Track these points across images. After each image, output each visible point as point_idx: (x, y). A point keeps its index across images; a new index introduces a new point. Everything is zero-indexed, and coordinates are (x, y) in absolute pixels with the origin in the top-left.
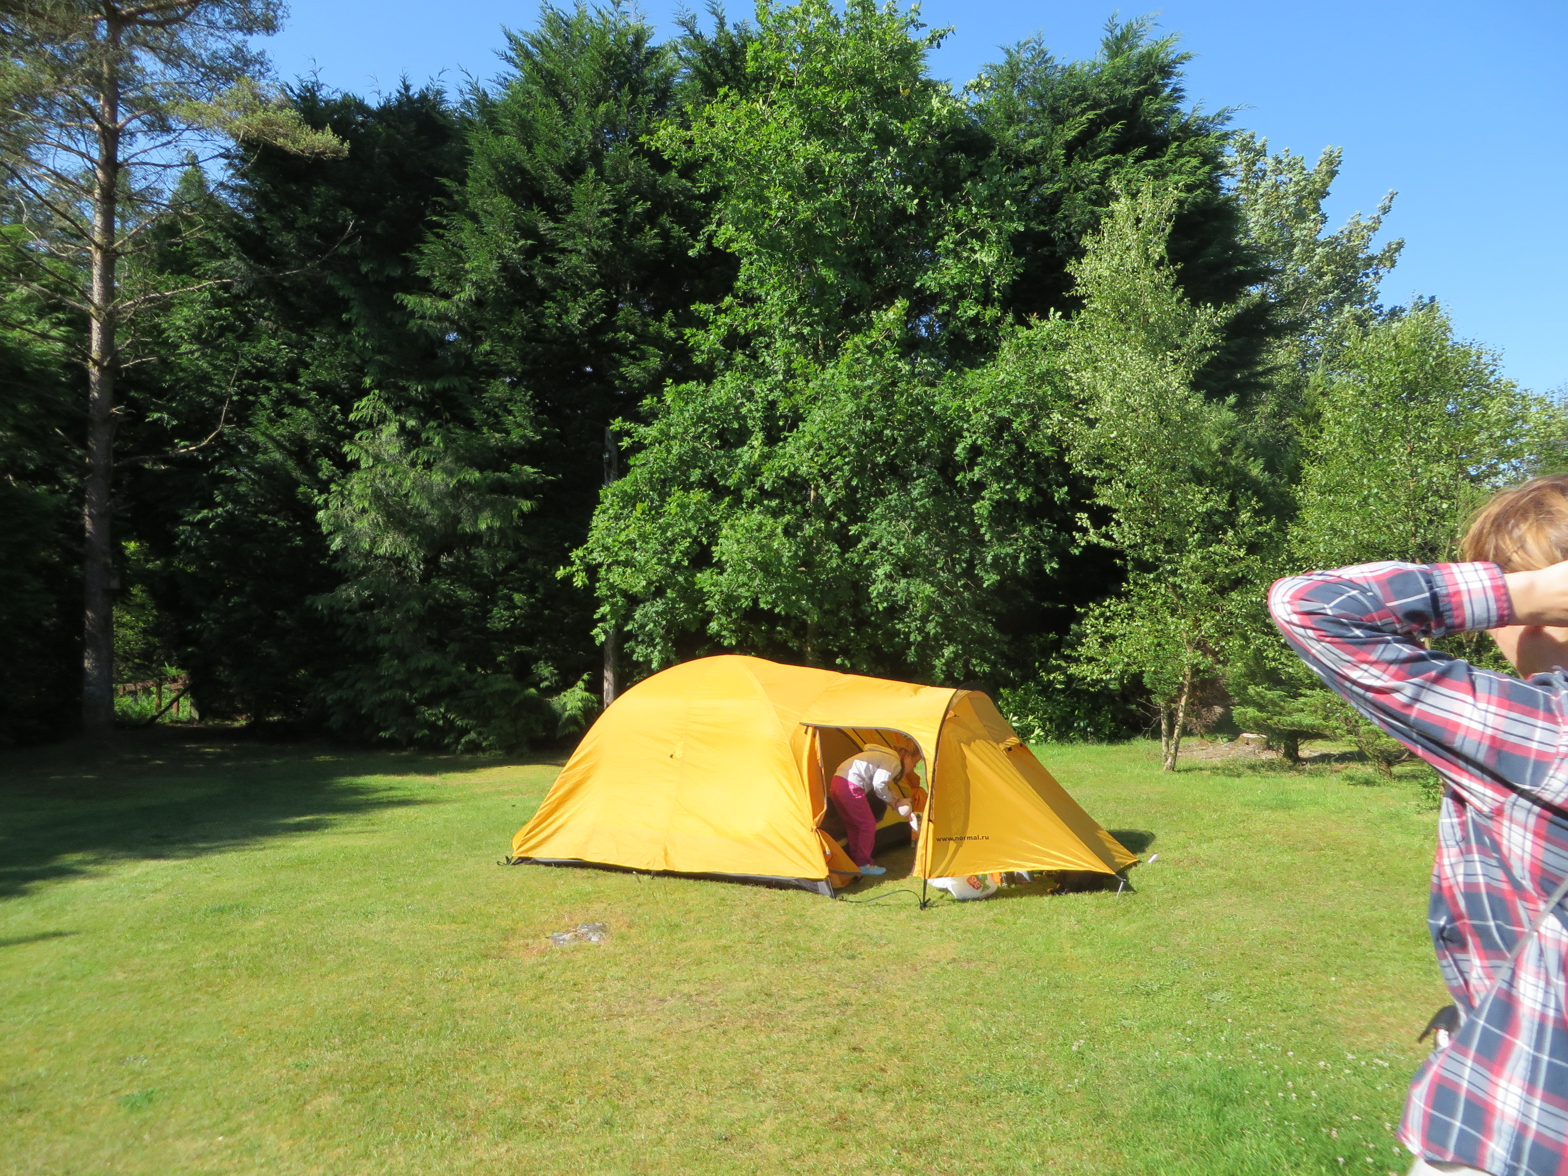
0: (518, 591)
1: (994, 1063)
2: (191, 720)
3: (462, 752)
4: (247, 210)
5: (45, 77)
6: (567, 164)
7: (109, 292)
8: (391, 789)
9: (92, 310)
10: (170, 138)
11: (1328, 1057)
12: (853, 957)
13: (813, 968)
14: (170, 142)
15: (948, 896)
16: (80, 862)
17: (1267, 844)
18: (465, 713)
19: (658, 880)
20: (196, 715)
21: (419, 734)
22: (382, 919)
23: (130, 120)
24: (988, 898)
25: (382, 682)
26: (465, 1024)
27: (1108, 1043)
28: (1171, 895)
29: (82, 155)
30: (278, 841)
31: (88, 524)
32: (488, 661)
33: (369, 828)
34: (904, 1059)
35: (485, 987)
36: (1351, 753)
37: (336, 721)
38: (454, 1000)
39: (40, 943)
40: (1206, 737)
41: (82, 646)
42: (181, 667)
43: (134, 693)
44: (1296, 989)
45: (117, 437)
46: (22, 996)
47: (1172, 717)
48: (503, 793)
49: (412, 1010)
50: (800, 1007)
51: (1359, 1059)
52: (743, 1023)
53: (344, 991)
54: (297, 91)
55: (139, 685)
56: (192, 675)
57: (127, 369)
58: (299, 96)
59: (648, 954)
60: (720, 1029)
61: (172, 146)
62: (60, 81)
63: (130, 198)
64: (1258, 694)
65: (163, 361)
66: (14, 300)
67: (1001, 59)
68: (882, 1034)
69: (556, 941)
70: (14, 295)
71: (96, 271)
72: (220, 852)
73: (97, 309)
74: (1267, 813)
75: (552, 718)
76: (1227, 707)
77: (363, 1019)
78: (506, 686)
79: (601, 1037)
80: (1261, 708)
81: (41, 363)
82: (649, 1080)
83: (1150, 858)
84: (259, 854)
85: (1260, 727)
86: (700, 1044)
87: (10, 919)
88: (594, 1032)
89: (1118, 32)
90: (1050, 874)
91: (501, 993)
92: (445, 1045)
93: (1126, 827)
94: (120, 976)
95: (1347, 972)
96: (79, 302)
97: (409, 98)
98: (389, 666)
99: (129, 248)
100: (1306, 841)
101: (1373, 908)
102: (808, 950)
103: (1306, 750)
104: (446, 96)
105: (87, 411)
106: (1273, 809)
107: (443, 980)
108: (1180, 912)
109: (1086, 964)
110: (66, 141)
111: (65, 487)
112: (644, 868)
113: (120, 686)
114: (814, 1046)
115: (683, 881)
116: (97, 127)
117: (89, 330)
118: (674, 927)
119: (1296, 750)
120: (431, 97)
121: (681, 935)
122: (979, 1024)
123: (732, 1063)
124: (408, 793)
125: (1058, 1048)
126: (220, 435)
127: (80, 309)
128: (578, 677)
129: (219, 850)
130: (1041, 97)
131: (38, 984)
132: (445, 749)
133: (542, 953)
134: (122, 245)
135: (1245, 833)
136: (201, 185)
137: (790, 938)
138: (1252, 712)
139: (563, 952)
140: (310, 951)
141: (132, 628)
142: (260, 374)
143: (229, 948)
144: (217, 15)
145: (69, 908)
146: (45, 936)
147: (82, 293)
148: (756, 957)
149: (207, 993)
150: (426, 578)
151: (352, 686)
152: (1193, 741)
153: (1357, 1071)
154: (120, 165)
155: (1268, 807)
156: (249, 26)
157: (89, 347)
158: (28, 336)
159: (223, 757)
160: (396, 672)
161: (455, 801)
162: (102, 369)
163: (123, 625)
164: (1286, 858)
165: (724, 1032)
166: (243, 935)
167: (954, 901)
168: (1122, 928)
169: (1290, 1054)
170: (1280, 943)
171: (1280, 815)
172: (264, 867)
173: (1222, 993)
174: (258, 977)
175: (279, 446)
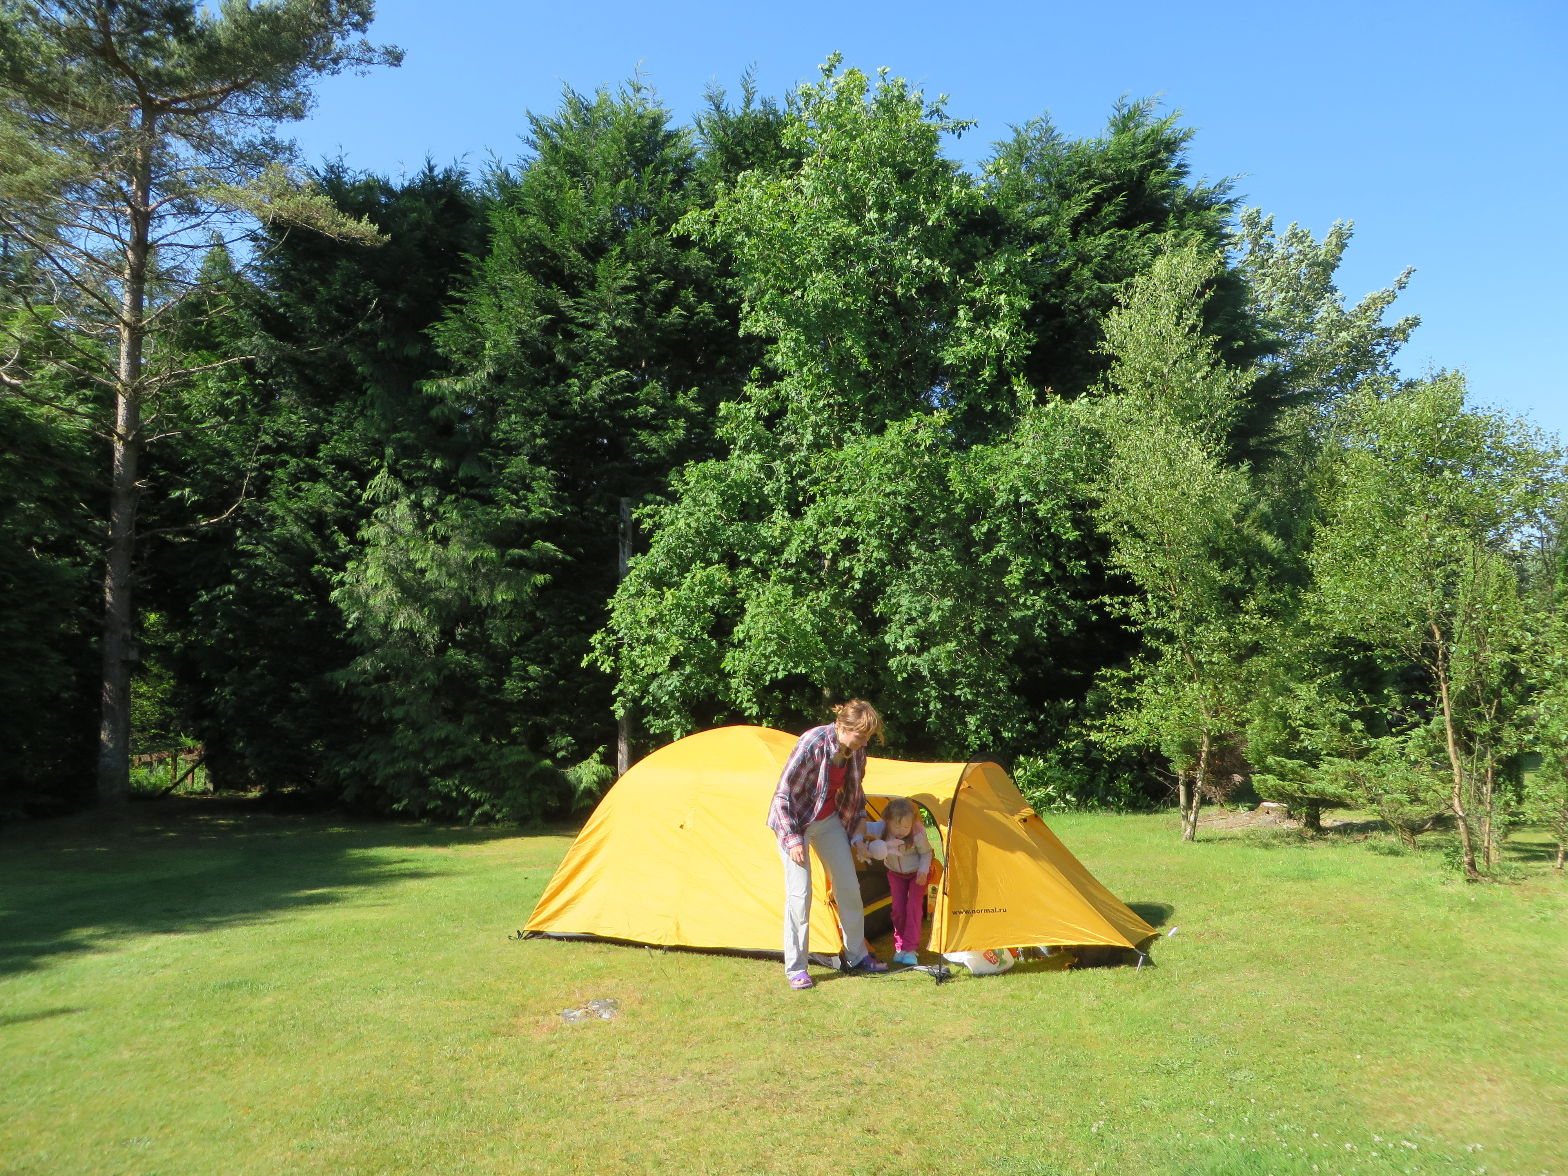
0: (533, 661)
1: (1011, 1146)
2: (205, 792)
3: (475, 824)
4: (273, 288)
5: (83, 165)
6: (588, 243)
7: (135, 369)
8: (403, 861)
9: (119, 386)
10: (199, 220)
11: (1355, 1139)
12: (867, 1035)
13: (827, 1046)
14: (199, 225)
15: (965, 971)
16: (91, 937)
17: (1289, 917)
18: (479, 785)
19: (670, 955)
20: (211, 787)
21: (431, 806)
22: (392, 996)
23: (161, 204)
24: (1004, 973)
25: (396, 754)
26: (473, 1104)
27: (1128, 1124)
28: (1191, 970)
29: (114, 237)
30: (289, 915)
31: (109, 597)
32: (503, 730)
33: (380, 902)
34: (919, 1141)
35: (495, 1066)
36: (1375, 822)
37: (348, 795)
38: (462, 1080)
39: (48, 1020)
40: (1228, 807)
41: (100, 717)
42: (197, 738)
43: (149, 764)
44: (1320, 1068)
45: (139, 510)
46: (26, 1076)
47: (1190, 784)
48: (516, 865)
49: (419, 1089)
50: (813, 1087)
51: (1386, 1141)
52: (756, 1103)
53: (351, 1071)
54: (323, 173)
55: (155, 756)
56: (207, 746)
57: (151, 444)
58: (325, 179)
59: (660, 1031)
60: (733, 1109)
61: (200, 228)
62: (97, 168)
63: (158, 278)
64: (1278, 763)
65: (187, 435)
66: (43, 377)
67: (1009, 138)
68: (897, 1115)
69: (566, 1018)
70: (43, 372)
71: (124, 349)
72: (231, 926)
73: (124, 385)
74: (1288, 884)
75: (567, 790)
76: (1246, 776)
77: (370, 1099)
78: (522, 757)
79: (611, 1118)
80: (1282, 777)
81: (68, 439)
82: (659, 1163)
83: (1169, 931)
84: (269, 929)
85: (1280, 796)
86: (711, 1125)
87: (18, 996)
88: (603, 1113)
89: (1125, 111)
90: (1068, 949)
91: (510, 1072)
92: (452, 1126)
93: (1145, 900)
94: (127, 1055)
95: (1373, 1050)
96: (107, 378)
97: (432, 178)
98: (403, 736)
99: (156, 325)
100: (1329, 914)
101: (1398, 983)
102: (823, 1027)
103: (1328, 819)
104: (469, 178)
105: (111, 485)
106: (1295, 880)
107: (452, 1058)
108: (1201, 987)
109: (1106, 1042)
110: (98, 223)
111: (86, 560)
112: (656, 943)
113: (135, 758)
114: (828, 1127)
115: (696, 956)
116: (129, 210)
117: (115, 406)
118: (686, 1004)
119: (1317, 818)
120: (454, 178)
121: (692, 1011)
122: (996, 1104)
123: (745, 1145)
124: (420, 865)
125: (1076, 1130)
126: (240, 508)
127: (107, 385)
128: (594, 749)
129: (230, 924)
130: (1047, 174)
131: (44, 1064)
132: (458, 821)
133: (553, 1030)
134: (150, 322)
135: (1266, 905)
136: (227, 264)
137: (804, 1014)
138: (1272, 780)
139: (574, 1030)
140: (318, 1028)
141: (148, 698)
142: (281, 448)
143: (237, 1025)
144: (247, 103)
145: (77, 984)
146: (52, 1013)
147: (110, 369)
148: (769, 1034)
149: (213, 1072)
150: (441, 650)
151: (367, 757)
152: (1214, 810)
153: (1384, 1154)
154: (151, 246)
155: (1289, 878)
156: (277, 114)
157: (116, 422)
158: (55, 412)
159: (236, 829)
160: (410, 743)
161: (467, 873)
162: (126, 444)
163: (141, 696)
164: (1309, 931)
165: (736, 1113)
166: (251, 1012)
167: (970, 976)
168: (1142, 1004)
169: (1315, 1135)
170: (1304, 1019)
171: (1302, 887)
172: (274, 942)
173: (1245, 1072)
174: (265, 1055)
175: (298, 518)
